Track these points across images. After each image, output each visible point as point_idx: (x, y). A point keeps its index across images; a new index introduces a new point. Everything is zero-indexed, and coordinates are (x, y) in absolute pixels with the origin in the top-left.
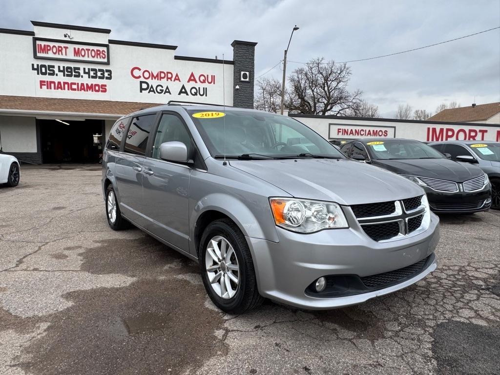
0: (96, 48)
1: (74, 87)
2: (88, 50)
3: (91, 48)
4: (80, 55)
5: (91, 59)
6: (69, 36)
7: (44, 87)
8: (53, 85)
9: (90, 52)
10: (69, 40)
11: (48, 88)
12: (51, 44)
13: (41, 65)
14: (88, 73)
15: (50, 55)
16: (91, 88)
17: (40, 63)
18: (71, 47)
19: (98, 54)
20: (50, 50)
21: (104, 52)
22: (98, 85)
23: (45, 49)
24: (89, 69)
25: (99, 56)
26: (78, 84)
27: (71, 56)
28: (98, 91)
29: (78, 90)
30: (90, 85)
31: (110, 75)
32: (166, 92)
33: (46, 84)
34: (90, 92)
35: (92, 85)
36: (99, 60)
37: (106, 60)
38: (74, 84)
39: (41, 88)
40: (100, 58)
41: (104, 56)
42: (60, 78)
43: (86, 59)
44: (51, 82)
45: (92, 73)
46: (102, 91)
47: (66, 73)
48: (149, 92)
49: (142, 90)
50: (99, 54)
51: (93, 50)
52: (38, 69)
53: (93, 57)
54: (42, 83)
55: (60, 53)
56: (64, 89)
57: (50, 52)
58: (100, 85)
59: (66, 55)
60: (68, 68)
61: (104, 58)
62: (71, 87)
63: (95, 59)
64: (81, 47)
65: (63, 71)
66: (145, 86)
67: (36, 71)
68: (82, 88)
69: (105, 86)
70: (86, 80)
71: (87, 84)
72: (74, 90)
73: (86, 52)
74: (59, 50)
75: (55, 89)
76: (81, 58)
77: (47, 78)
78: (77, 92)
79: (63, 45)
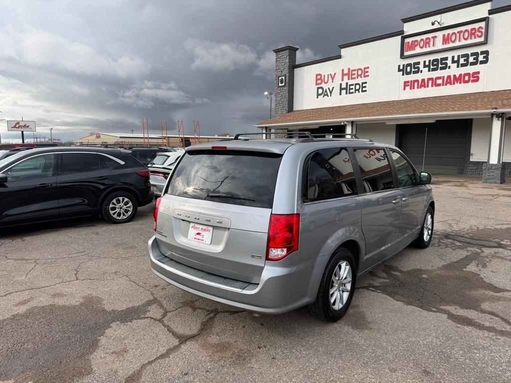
0: (469, 27)
1: (439, 81)
2: (460, 32)
3: (464, 28)
4: (450, 42)
5: (463, 42)
6: (439, 23)
7: (408, 88)
8: (416, 84)
9: (462, 34)
10: (439, 26)
11: (411, 89)
12: (418, 38)
13: (407, 65)
14: (458, 62)
15: (418, 50)
16: (459, 79)
17: (406, 62)
18: (440, 35)
19: (472, 34)
20: (416, 46)
21: (481, 30)
22: (468, 74)
23: (413, 46)
24: (459, 56)
25: (473, 36)
26: (444, 77)
27: (439, 45)
28: (468, 82)
29: (443, 85)
30: (457, 76)
31: (487, 58)
33: (409, 84)
34: (457, 85)
35: (461, 75)
36: (474, 41)
37: (482, 39)
38: (440, 78)
39: (404, 89)
40: (475, 38)
41: (480, 34)
42: (425, 74)
43: (457, 44)
44: (415, 81)
45: (462, 61)
46: (473, 81)
47: (432, 67)
50: (474, 34)
51: (467, 31)
52: (403, 70)
53: (466, 39)
54: (406, 84)
55: (428, 45)
56: (428, 86)
57: (418, 47)
59: (433, 46)
60: (434, 61)
61: (480, 37)
62: (436, 82)
63: (469, 42)
64: (450, 31)
65: (429, 66)
68: (449, 81)
69: (478, 73)
70: (454, 70)
71: (455, 76)
72: (439, 85)
73: (458, 35)
74: (427, 43)
75: (418, 88)
76: (451, 45)
77: (412, 77)
78: (441, 87)
79: (430, 35)
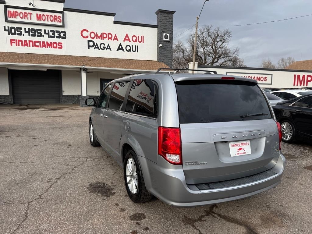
0: (53, 14)
1: (37, 44)
2: (48, 16)
3: (50, 14)
4: (42, 20)
5: (50, 23)
6: (32, 5)
7: (14, 45)
8: (20, 43)
9: (49, 17)
10: (33, 7)
11: (17, 45)
12: (19, 11)
13: (11, 27)
14: (48, 34)
15: (18, 19)
16: (50, 45)
17: (11, 25)
18: (34, 13)
19: (55, 19)
20: (17, 15)
21: (60, 18)
22: (56, 43)
23: (14, 15)
24: (48, 30)
25: (56, 21)
26: (40, 42)
27: (34, 20)
28: (56, 47)
29: (40, 47)
30: (49, 43)
31: (65, 35)
32: (107, 49)
33: (15, 42)
34: (49, 48)
35: (51, 43)
36: (56, 23)
37: (61, 24)
38: (37, 42)
39: (11, 45)
41: (60, 20)
42: (26, 37)
43: (46, 22)
44: (19, 41)
45: (51, 34)
46: (59, 48)
47: (31, 33)
48: (95, 49)
49: (89, 47)
50: (56, 19)
51: (51, 16)
52: (9, 31)
53: (52, 21)
54: (12, 41)
55: (26, 18)
56: (30, 46)
57: (18, 17)
58: (57, 43)
59: (30, 19)
60: (32, 29)
61: (60, 22)
62: (35, 44)
63: (53, 23)
64: (42, 13)
65: (28, 32)
66: (91, 44)
67: (7, 32)
68: (44, 45)
69: (61, 43)
70: (46, 39)
71: (47, 42)
72: (38, 46)
73: (46, 17)
74: (25, 16)
75: (22, 46)
76: (42, 22)
77: (16, 37)
78: (39, 48)
79: (28, 11)
